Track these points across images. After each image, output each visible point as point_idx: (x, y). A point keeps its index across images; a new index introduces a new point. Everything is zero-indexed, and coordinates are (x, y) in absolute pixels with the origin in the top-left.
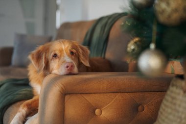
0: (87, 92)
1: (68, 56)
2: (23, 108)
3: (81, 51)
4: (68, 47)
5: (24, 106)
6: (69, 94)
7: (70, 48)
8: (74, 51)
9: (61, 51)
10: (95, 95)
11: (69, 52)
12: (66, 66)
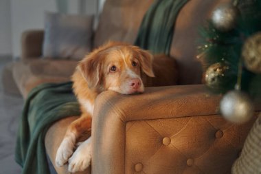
0: (153, 118)
1: (131, 68)
2: (72, 132)
3: (142, 58)
4: (129, 56)
5: (73, 128)
6: (131, 121)
7: (131, 57)
8: (136, 61)
9: (121, 62)
10: (162, 121)
11: (130, 62)
12: (130, 83)
